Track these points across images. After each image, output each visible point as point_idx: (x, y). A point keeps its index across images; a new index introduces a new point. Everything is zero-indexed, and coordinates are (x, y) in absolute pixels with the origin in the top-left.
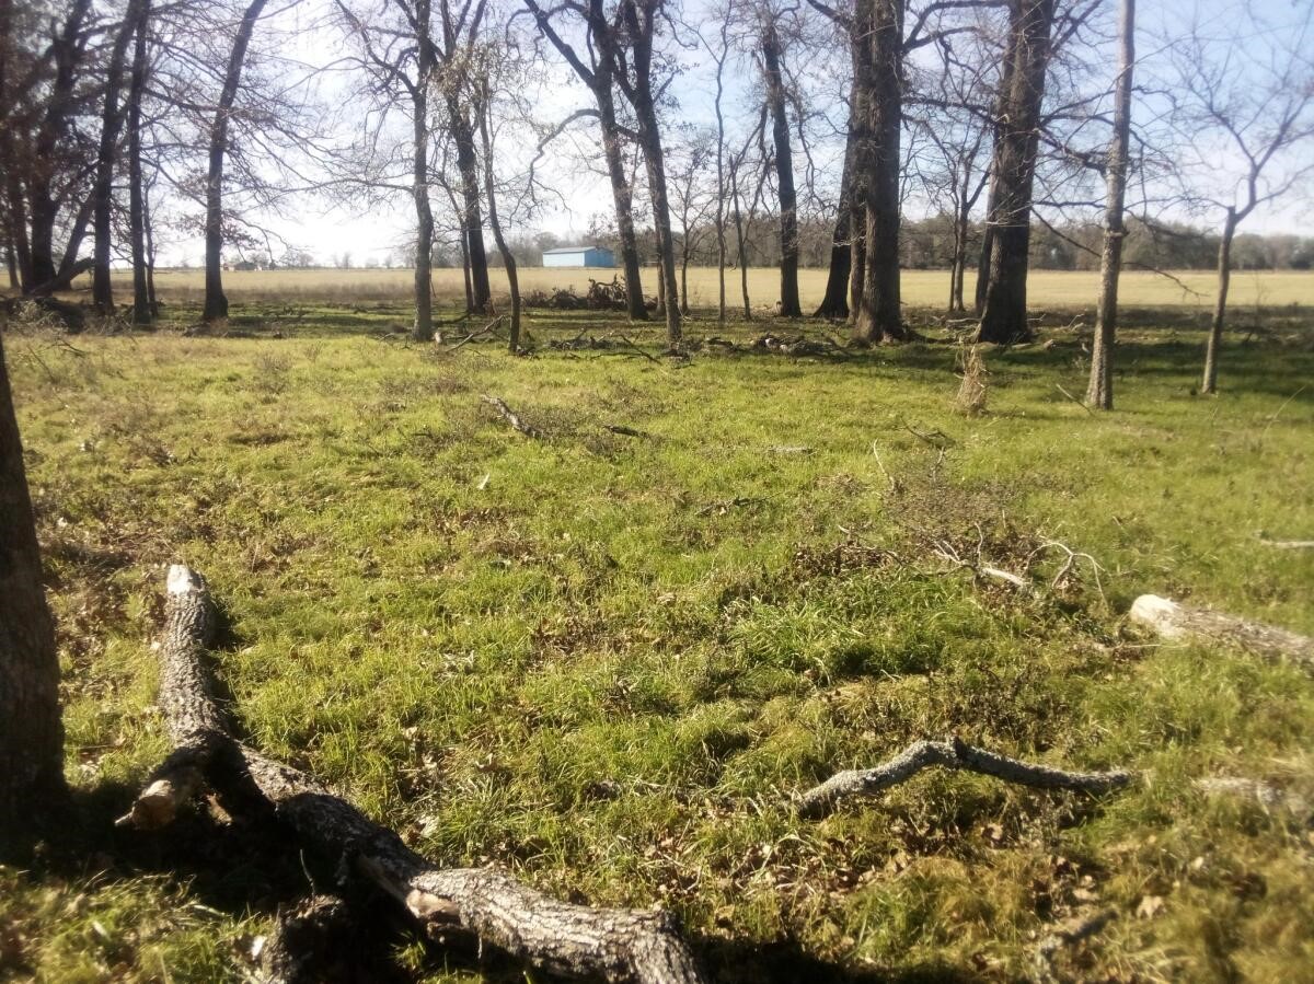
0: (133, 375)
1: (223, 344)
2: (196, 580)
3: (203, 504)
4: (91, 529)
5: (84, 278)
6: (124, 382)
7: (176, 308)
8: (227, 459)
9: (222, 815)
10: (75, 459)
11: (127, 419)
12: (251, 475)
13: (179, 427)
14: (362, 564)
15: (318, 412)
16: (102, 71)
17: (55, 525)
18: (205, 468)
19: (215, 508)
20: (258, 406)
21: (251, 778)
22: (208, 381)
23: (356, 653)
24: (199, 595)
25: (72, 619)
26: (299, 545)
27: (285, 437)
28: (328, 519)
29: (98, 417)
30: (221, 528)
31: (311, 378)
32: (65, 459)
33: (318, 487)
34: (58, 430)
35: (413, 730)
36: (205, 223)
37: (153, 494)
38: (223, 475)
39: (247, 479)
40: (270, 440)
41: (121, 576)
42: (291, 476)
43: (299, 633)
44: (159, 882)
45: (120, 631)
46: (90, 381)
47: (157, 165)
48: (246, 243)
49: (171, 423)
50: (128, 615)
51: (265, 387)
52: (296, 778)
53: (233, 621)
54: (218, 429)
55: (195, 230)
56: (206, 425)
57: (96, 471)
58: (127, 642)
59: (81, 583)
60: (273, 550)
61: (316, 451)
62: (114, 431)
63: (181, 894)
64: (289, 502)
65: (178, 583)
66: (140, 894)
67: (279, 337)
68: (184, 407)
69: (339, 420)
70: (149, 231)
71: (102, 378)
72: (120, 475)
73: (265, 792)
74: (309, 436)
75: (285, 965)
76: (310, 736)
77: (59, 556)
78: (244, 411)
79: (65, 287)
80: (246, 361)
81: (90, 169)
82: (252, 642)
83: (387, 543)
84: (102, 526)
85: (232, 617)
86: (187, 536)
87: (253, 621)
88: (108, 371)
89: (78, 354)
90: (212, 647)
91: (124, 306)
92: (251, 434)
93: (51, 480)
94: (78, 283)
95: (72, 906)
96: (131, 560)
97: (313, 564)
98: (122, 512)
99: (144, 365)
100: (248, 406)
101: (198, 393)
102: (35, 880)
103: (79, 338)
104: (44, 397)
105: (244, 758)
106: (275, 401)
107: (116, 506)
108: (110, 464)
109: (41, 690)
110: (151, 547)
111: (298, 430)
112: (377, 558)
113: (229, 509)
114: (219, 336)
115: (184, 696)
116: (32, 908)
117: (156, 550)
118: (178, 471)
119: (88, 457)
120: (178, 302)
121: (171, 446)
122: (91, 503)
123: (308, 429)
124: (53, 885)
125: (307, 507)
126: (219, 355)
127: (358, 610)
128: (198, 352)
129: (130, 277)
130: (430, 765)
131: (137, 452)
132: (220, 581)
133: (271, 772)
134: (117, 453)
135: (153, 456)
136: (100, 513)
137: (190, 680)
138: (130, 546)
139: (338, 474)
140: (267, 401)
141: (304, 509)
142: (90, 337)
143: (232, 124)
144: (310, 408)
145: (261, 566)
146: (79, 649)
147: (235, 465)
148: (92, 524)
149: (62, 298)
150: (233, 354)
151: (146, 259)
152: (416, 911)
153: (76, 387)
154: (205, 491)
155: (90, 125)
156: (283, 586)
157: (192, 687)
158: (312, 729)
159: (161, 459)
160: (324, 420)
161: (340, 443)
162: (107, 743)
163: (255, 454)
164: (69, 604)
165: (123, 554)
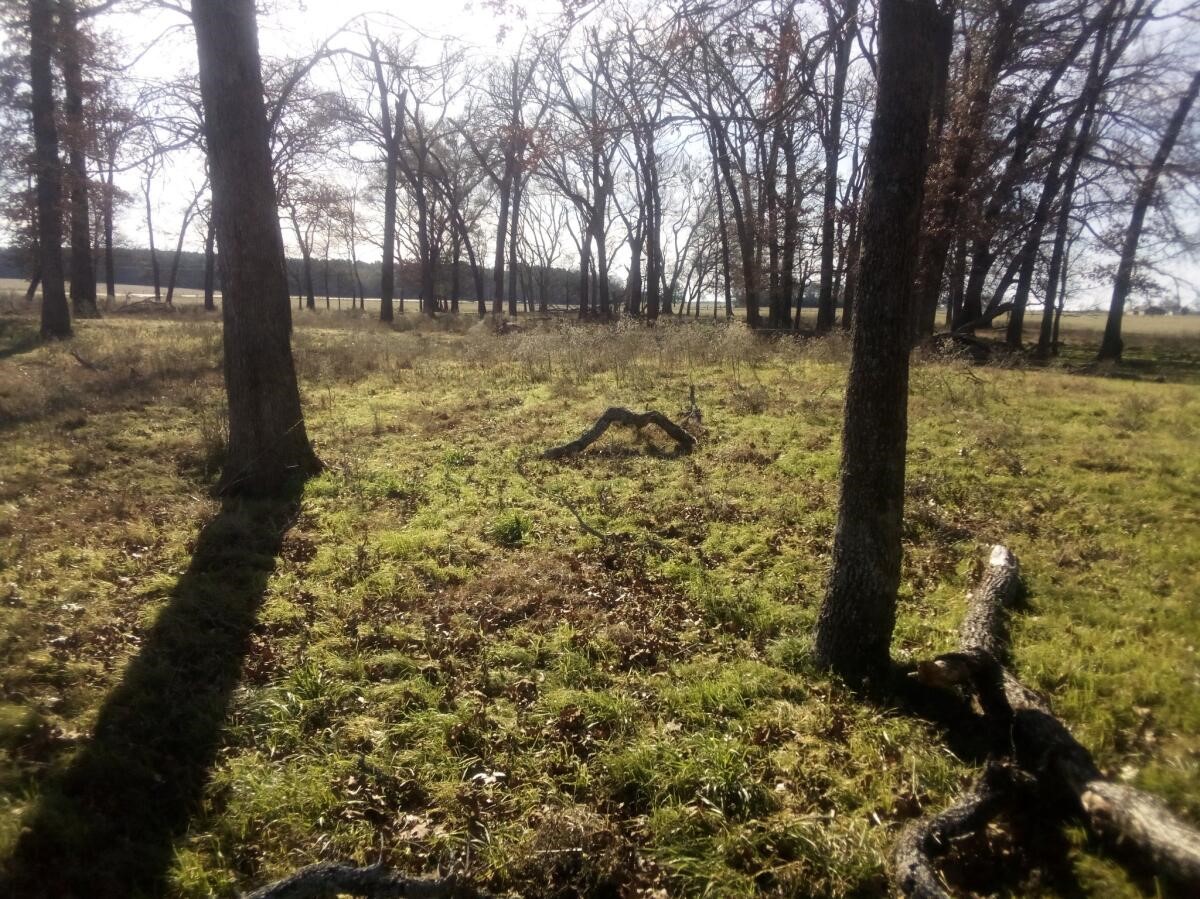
0: (1014, 402)
1: (1103, 383)
2: (1011, 559)
3: (1038, 510)
4: (950, 511)
5: (1003, 318)
6: (1005, 407)
7: (1075, 347)
8: (1069, 479)
9: (979, 709)
10: (952, 460)
11: (999, 437)
12: (1085, 494)
13: (1038, 447)
14: (1155, 583)
15: (1166, 451)
16: (1052, 143)
17: (926, 502)
18: (1048, 483)
19: (1047, 514)
20: (1111, 440)
21: (1003, 691)
22: (1076, 414)
23: (1121, 644)
24: (1009, 570)
25: (920, 565)
26: (1105, 555)
27: (1126, 469)
28: (1139, 541)
29: (977, 431)
30: (1044, 532)
31: (1173, 421)
32: (945, 459)
33: (1141, 514)
34: (947, 437)
35: (1146, 710)
36: (1116, 273)
37: (1001, 495)
38: (1061, 491)
39: (1079, 497)
40: (1111, 468)
41: (959, 545)
42: (1118, 501)
43: (1079, 617)
44: (926, 724)
45: (950, 581)
46: (980, 403)
47: (1083, 221)
48: (1153, 290)
49: (1032, 444)
50: (957, 570)
51: (1126, 425)
52: (1033, 699)
53: (1031, 595)
54: (1068, 454)
55: (1106, 280)
56: (1059, 449)
57: (964, 471)
58: (951, 588)
59: (931, 544)
60: (1081, 555)
61: (1150, 485)
62: (986, 444)
63: (937, 737)
64: (1109, 522)
65: (997, 558)
66: (913, 728)
67: (1161, 381)
68: (1046, 432)
69: (1185, 462)
70: (1064, 279)
71: (990, 402)
72: (981, 476)
73: (1010, 702)
74: (1150, 471)
75: (984, 791)
76: (1058, 684)
77: (922, 522)
78: (1097, 442)
79: (986, 324)
80: (1116, 400)
81: (1025, 228)
82: (1039, 614)
83: (1186, 571)
84: (958, 511)
85: (1031, 593)
86: (1016, 528)
87: (1046, 599)
88: (996, 397)
89: (978, 382)
90: (1008, 607)
91: (1031, 344)
92: (1096, 461)
93: (932, 473)
94: (998, 322)
95: (874, 719)
96: (970, 537)
97: (1112, 572)
98: (975, 504)
99: (1026, 395)
100: (1101, 438)
101: (1064, 423)
102: (859, 699)
103: (983, 368)
104: (943, 412)
105: (1003, 677)
106: (1129, 437)
107: (972, 498)
108: (977, 468)
109: (887, 589)
110: (987, 531)
111: (1142, 465)
112: (1171, 581)
113: (1056, 518)
114: (1102, 375)
115: (976, 627)
116: (854, 713)
117: (991, 535)
118: (1026, 481)
119: (962, 460)
120: (1079, 342)
121: (1026, 461)
122: (955, 493)
123: (1150, 464)
124: (868, 706)
125: (1124, 528)
126: (1094, 392)
127: (1137, 615)
128: (1077, 389)
129: (1040, 319)
130: (1149, 737)
131: (999, 462)
132: (1030, 566)
133: (1018, 691)
134: (983, 461)
135: (1010, 467)
136: (959, 502)
137: (983, 620)
138: (972, 527)
139: (1165, 507)
140: (1121, 436)
141: (1120, 529)
142: (990, 369)
143: (1162, 179)
144: (1160, 447)
145: (1066, 563)
146: (919, 585)
147: (1074, 484)
148: (951, 507)
149: (980, 334)
150: (1108, 392)
151: (1057, 303)
152: (1086, 805)
153: (969, 407)
154: (1041, 499)
155: (1033, 191)
156: (1080, 583)
157: (983, 624)
158: (1063, 680)
159: (1015, 469)
160: (1170, 459)
161: (1177, 481)
162: (920, 641)
163: (1093, 479)
164: (921, 554)
165: (966, 531)
